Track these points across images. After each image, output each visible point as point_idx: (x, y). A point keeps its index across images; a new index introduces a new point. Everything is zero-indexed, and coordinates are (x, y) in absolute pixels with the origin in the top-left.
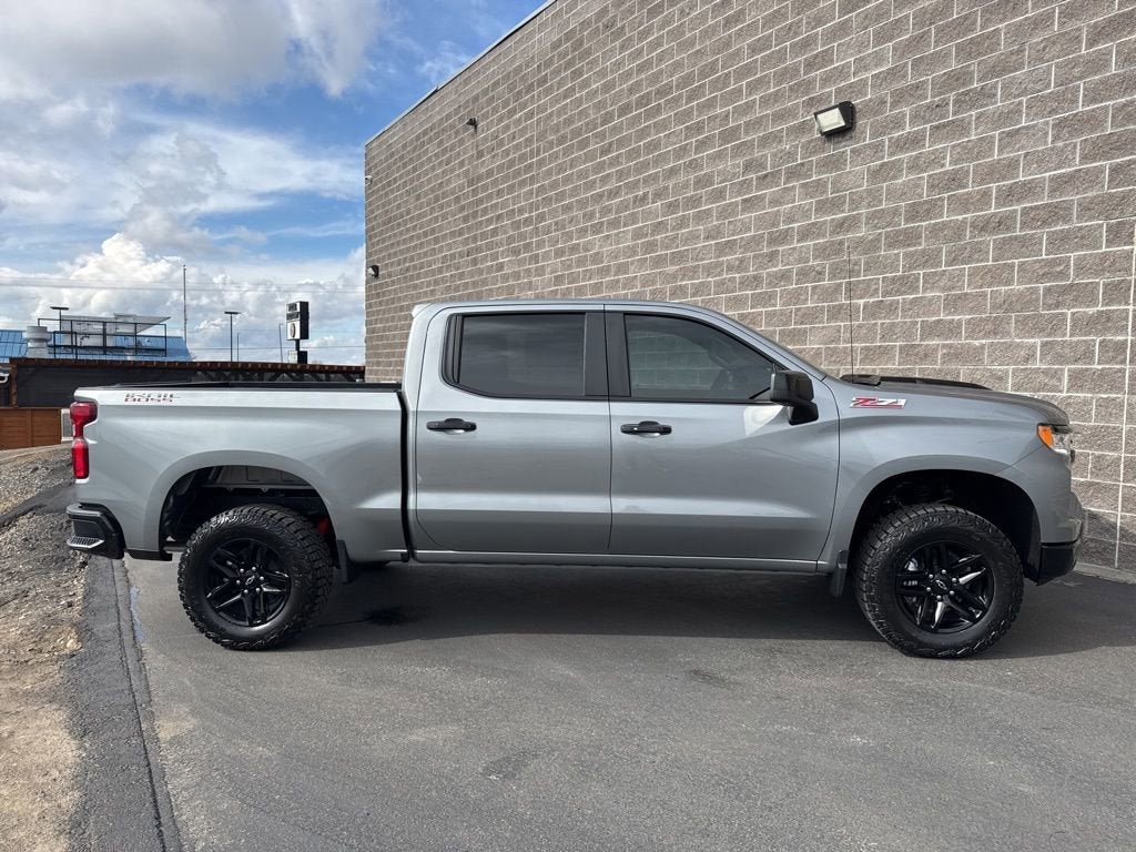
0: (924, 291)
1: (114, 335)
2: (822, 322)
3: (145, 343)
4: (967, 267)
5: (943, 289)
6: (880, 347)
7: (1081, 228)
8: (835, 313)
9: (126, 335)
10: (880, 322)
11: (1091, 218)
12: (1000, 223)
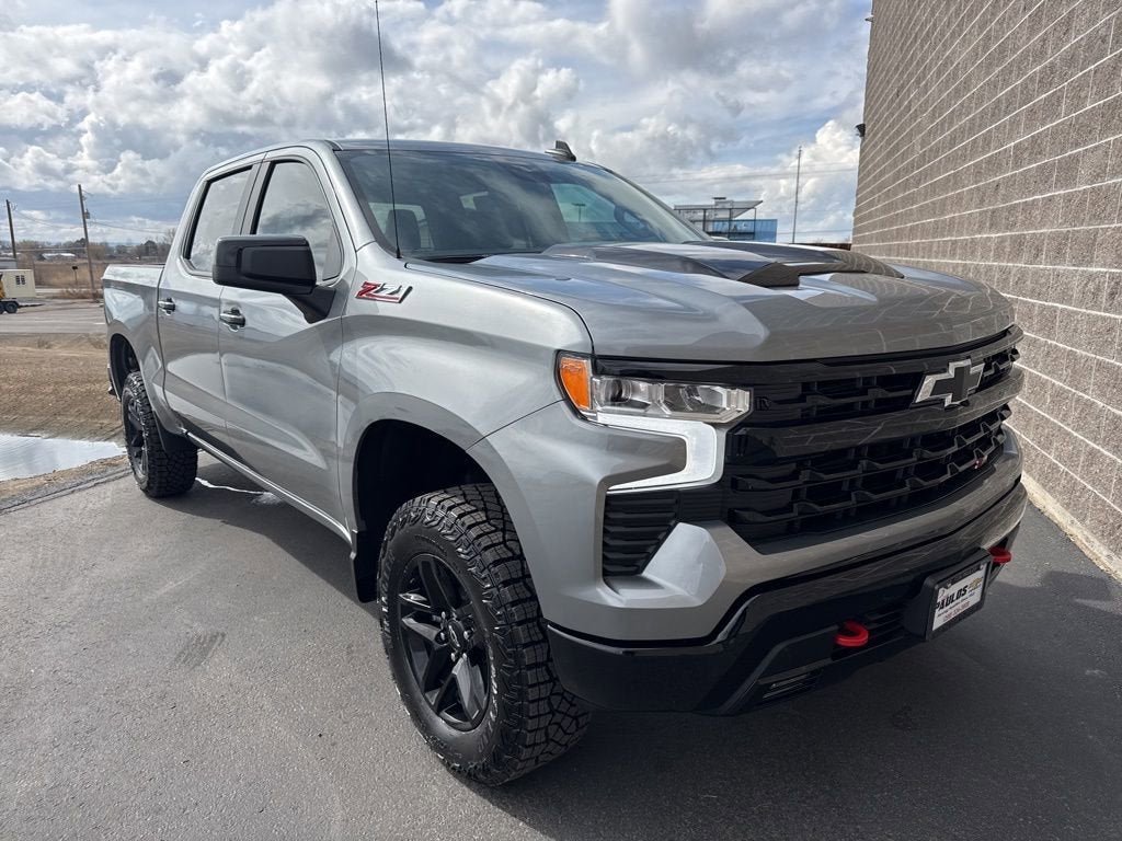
1: (714, 221)
3: (742, 227)
9: (723, 221)
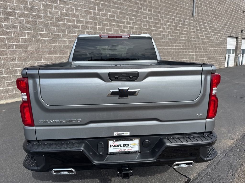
0: (63, 39)
2: (33, 43)
4: (72, 34)
5: (67, 39)
6: (53, 51)
7: (91, 31)
8: (37, 41)
10: (52, 45)
11: (92, 30)
12: (78, 27)
